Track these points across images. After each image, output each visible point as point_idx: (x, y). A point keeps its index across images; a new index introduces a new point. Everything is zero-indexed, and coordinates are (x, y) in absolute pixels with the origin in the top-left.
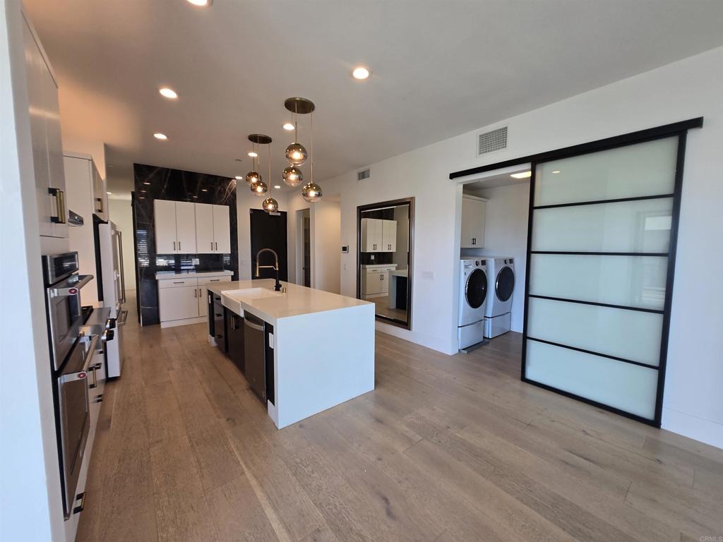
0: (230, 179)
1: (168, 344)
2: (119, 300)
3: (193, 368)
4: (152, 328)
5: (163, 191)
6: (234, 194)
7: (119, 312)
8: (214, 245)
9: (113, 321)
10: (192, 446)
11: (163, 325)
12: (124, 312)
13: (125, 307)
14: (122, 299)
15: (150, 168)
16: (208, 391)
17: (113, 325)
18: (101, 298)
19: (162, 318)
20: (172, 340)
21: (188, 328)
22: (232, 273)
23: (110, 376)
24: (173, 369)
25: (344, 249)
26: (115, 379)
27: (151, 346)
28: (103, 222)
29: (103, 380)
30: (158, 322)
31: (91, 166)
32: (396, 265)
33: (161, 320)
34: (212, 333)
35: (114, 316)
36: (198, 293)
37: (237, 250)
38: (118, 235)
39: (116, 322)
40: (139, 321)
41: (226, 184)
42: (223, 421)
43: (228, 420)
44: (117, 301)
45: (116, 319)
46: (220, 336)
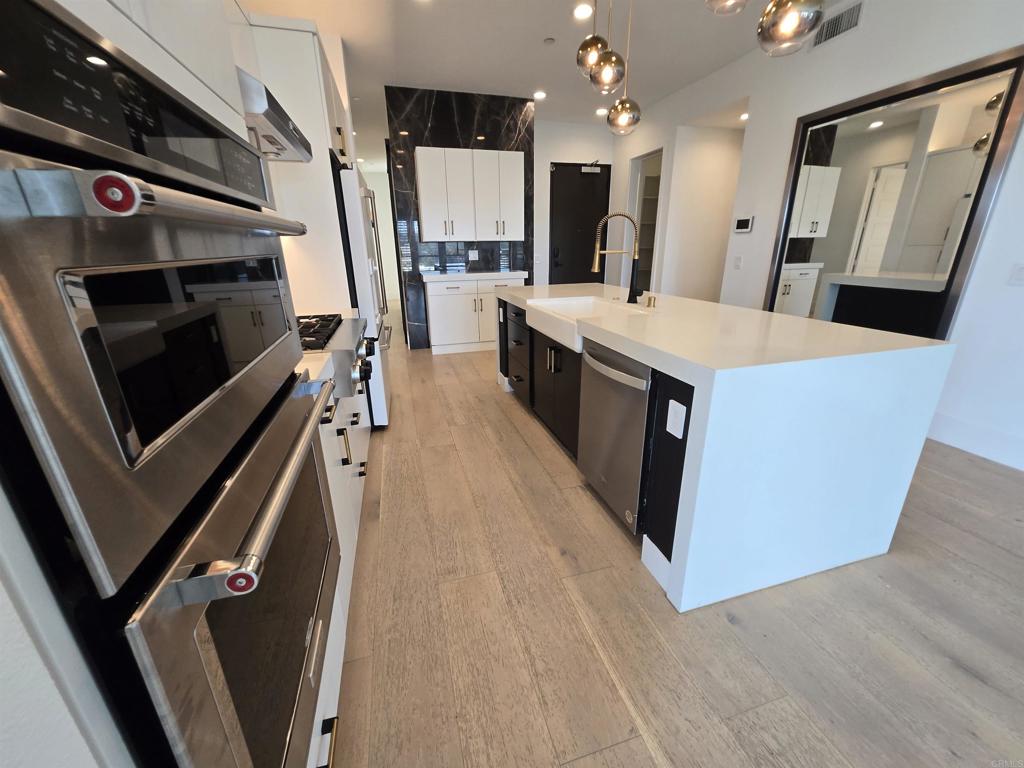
0: (524, 101)
1: (443, 379)
2: (379, 308)
3: (483, 427)
4: (422, 352)
5: (426, 133)
6: (530, 132)
7: (381, 328)
8: (500, 226)
9: (372, 341)
10: (509, 602)
11: (435, 351)
12: (387, 328)
13: (388, 320)
14: (384, 309)
15: (407, 92)
16: (516, 478)
17: (370, 352)
18: (355, 304)
19: (433, 340)
20: (448, 374)
21: (467, 359)
22: (525, 274)
23: (376, 424)
24: (455, 424)
25: (743, 224)
26: (382, 428)
27: (423, 381)
28: (345, 167)
29: (366, 428)
30: (428, 345)
31: (317, 49)
32: (821, 265)
33: (433, 342)
34: (505, 370)
35: (372, 332)
36: (478, 305)
37: (533, 236)
38: (369, 196)
39: (376, 343)
40: (407, 342)
41: (518, 112)
42: (554, 553)
43: (563, 553)
44: (377, 311)
45: (377, 340)
46: (518, 378)
